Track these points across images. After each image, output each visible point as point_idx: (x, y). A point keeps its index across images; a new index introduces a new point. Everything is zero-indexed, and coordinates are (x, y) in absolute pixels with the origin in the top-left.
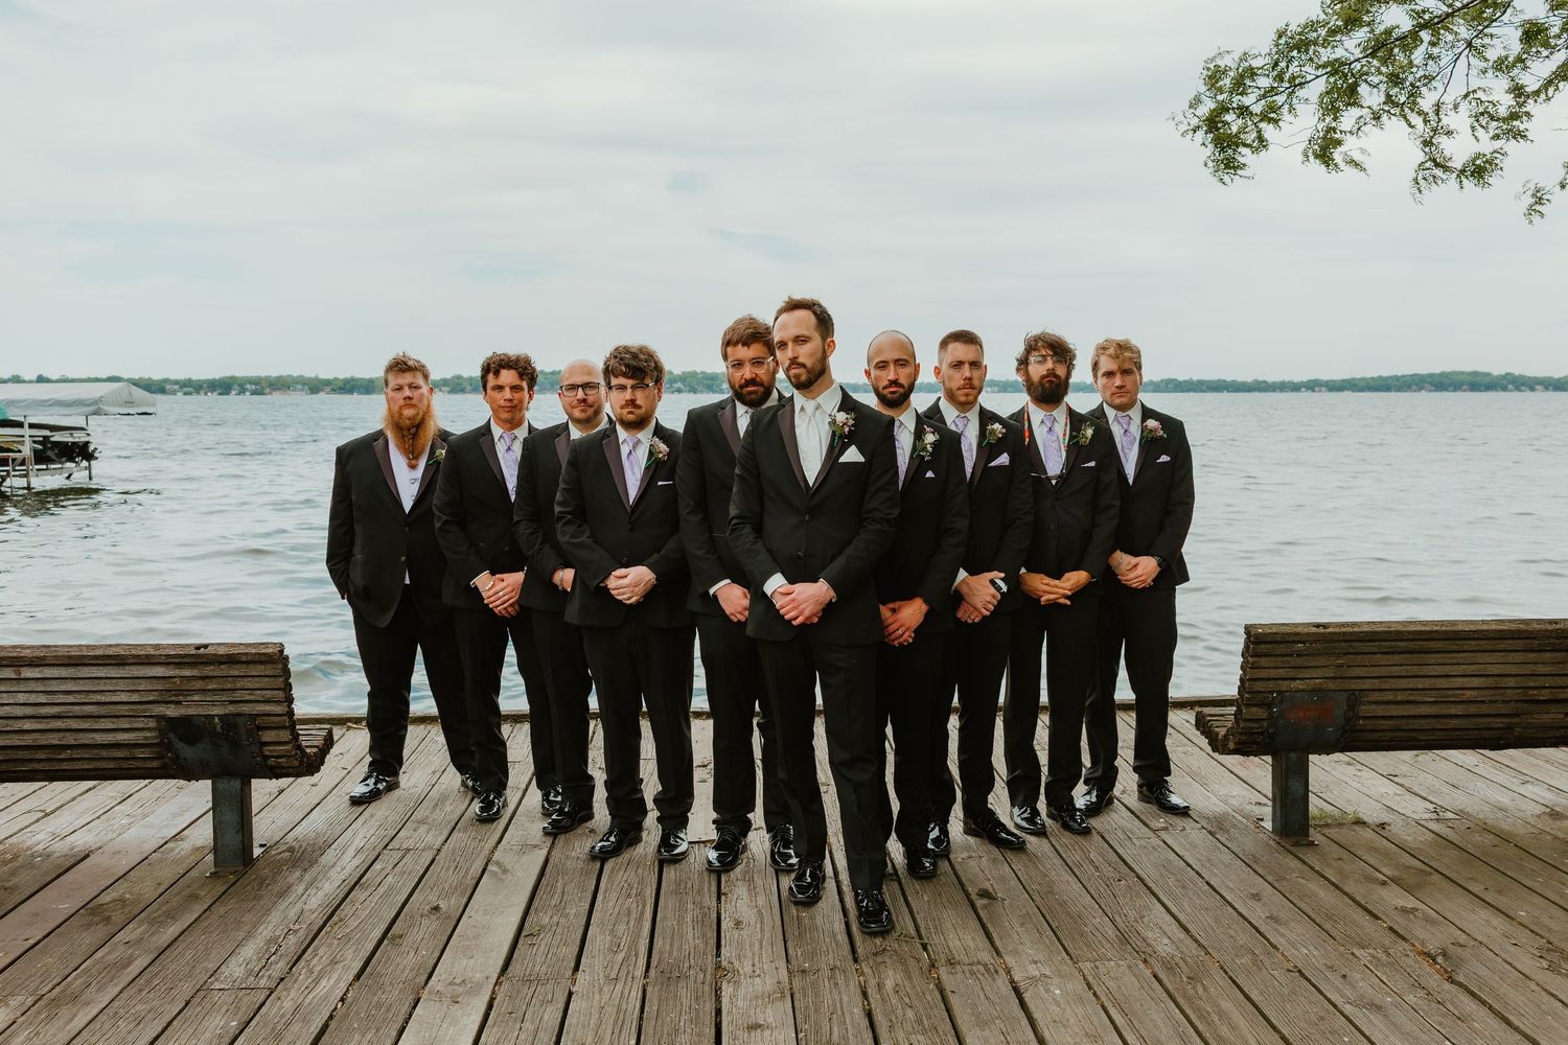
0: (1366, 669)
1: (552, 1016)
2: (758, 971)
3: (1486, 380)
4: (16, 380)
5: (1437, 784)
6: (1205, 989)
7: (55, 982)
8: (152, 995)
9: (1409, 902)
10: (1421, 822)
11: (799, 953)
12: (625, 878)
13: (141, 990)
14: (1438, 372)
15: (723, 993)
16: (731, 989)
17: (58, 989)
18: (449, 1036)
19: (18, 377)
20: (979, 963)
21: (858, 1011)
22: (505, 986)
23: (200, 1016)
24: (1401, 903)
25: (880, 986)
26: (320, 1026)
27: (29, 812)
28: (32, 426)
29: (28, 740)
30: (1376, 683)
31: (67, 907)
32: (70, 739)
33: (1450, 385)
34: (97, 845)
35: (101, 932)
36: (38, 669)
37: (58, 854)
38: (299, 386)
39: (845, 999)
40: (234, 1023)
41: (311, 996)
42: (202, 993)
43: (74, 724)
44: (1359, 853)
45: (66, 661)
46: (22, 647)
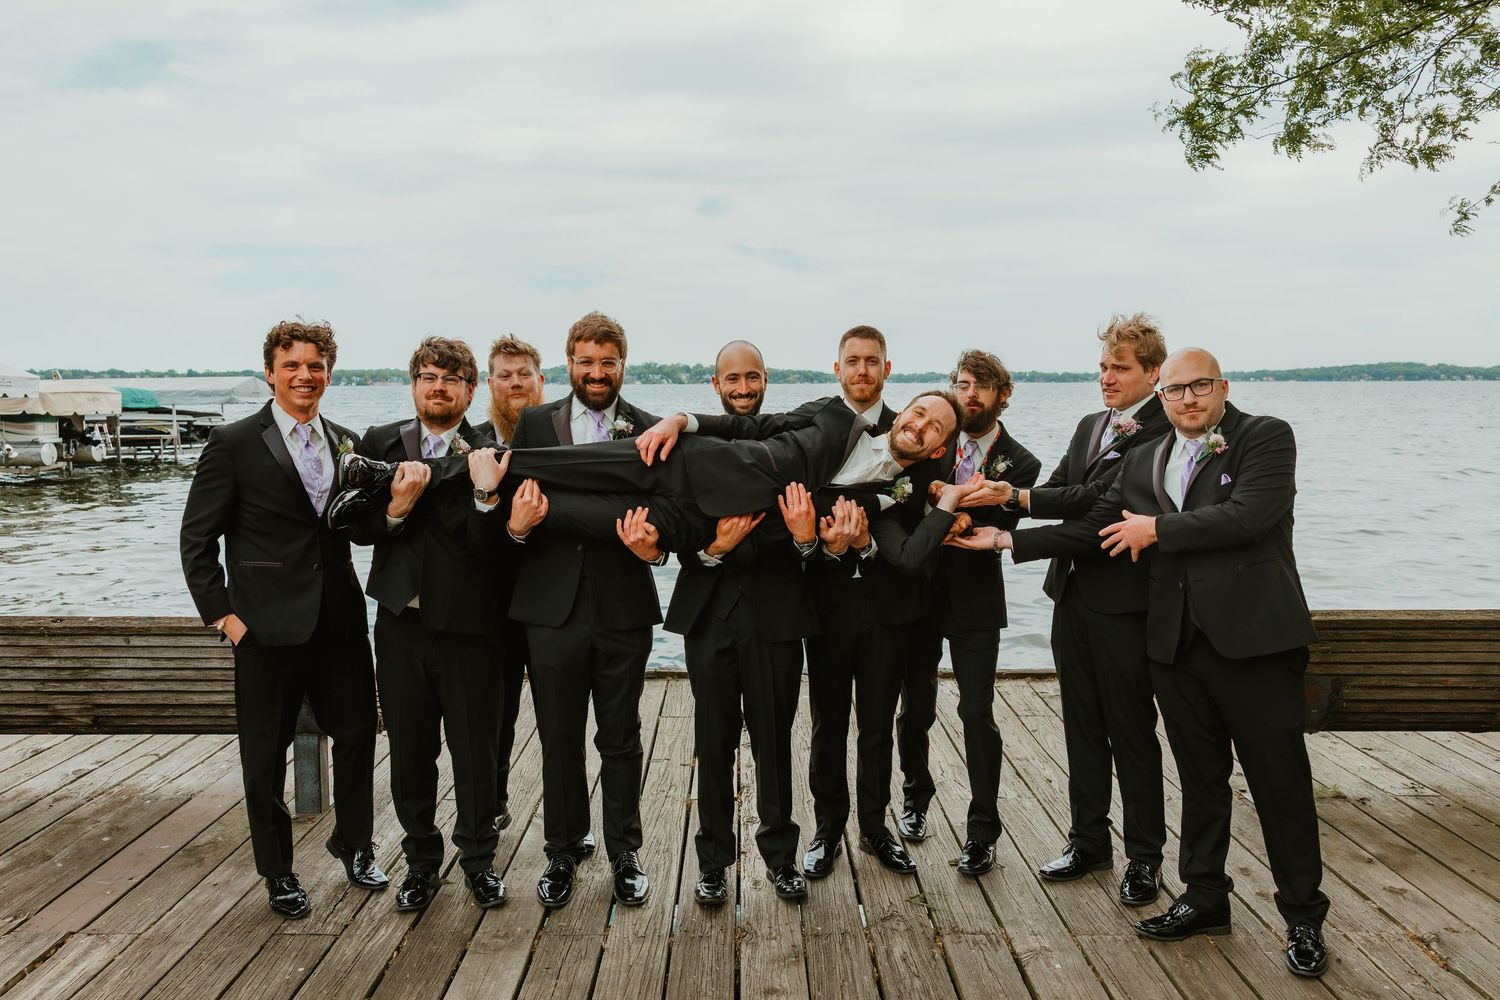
0: (1350, 655)
1: (584, 972)
2: (774, 934)
3: (1420, 370)
4: (172, 374)
5: (1412, 759)
6: (1202, 968)
7: (151, 921)
8: (232, 938)
9: (1398, 883)
10: (1400, 798)
11: (813, 916)
12: (654, 834)
13: (223, 933)
14: (1376, 363)
15: (742, 955)
16: (749, 951)
17: (153, 929)
18: (491, 991)
19: (172, 371)
20: (981, 932)
21: (868, 979)
22: (544, 941)
23: (272, 961)
24: (1389, 883)
25: (888, 953)
26: (377, 975)
27: (146, 755)
28: (179, 413)
29: (136, 700)
30: (1361, 669)
31: (168, 848)
32: (172, 700)
33: (1387, 375)
34: (198, 790)
35: (194, 873)
36: (144, 638)
37: (165, 798)
38: (396, 378)
39: (856, 964)
40: (301, 970)
41: (370, 944)
42: (275, 938)
43: (175, 687)
44: (1342, 829)
45: (167, 632)
46: (131, 619)
